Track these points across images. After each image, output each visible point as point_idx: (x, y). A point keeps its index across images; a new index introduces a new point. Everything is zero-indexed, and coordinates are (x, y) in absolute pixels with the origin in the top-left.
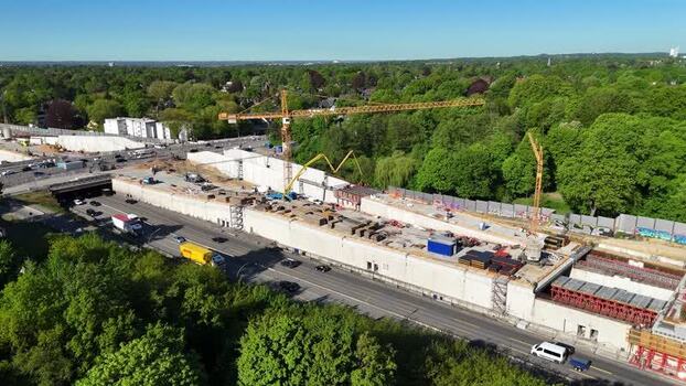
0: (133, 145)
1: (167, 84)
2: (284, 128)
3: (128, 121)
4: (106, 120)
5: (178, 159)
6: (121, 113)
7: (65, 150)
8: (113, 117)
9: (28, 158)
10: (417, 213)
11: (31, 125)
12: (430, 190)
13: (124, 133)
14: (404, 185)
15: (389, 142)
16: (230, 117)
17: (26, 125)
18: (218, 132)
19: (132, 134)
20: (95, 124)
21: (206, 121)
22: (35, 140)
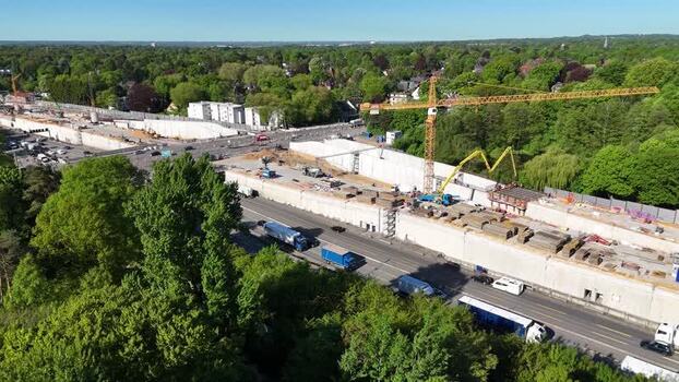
0: (227, 132)
1: (236, 66)
2: (430, 120)
3: (213, 106)
4: (191, 104)
5: (280, 148)
6: (204, 97)
7: (159, 137)
8: (197, 101)
9: (125, 145)
10: (614, 225)
11: (111, 108)
12: (602, 193)
13: (209, 118)
14: (567, 187)
15: (505, 133)
16: (374, 106)
17: (107, 107)
18: (310, 119)
19: (217, 119)
20: (175, 108)
21: (299, 107)
22: (121, 124)
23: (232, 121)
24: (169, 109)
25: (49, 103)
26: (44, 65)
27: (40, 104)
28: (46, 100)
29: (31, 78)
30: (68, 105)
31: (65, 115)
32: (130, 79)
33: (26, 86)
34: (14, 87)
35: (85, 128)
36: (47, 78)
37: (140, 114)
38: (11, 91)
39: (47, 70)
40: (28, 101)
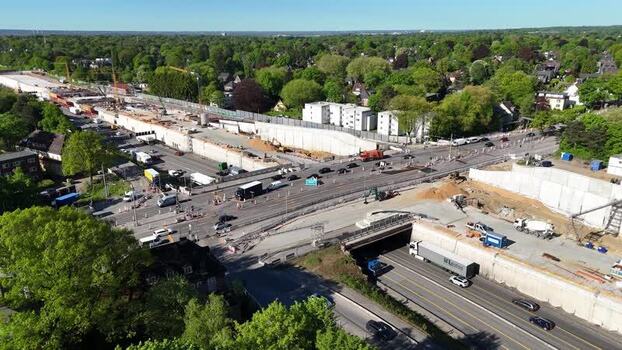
3: (334, 107)
4: (307, 105)
11: (212, 104)
13: (327, 123)
19: (337, 123)
20: (282, 106)
21: (454, 114)
22: (232, 127)
23: (359, 127)
24: (276, 108)
25: (150, 96)
26: (139, 54)
27: (141, 96)
28: (146, 92)
29: (128, 67)
30: (168, 100)
31: (168, 112)
32: (222, 71)
33: (125, 76)
34: (114, 76)
35: (195, 132)
36: (145, 70)
37: (248, 115)
38: (111, 81)
39: (144, 59)
40: (129, 93)
